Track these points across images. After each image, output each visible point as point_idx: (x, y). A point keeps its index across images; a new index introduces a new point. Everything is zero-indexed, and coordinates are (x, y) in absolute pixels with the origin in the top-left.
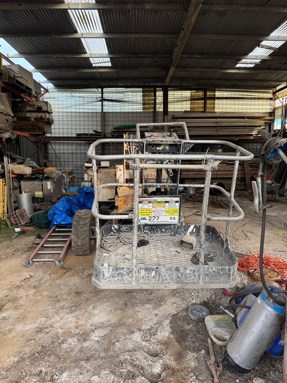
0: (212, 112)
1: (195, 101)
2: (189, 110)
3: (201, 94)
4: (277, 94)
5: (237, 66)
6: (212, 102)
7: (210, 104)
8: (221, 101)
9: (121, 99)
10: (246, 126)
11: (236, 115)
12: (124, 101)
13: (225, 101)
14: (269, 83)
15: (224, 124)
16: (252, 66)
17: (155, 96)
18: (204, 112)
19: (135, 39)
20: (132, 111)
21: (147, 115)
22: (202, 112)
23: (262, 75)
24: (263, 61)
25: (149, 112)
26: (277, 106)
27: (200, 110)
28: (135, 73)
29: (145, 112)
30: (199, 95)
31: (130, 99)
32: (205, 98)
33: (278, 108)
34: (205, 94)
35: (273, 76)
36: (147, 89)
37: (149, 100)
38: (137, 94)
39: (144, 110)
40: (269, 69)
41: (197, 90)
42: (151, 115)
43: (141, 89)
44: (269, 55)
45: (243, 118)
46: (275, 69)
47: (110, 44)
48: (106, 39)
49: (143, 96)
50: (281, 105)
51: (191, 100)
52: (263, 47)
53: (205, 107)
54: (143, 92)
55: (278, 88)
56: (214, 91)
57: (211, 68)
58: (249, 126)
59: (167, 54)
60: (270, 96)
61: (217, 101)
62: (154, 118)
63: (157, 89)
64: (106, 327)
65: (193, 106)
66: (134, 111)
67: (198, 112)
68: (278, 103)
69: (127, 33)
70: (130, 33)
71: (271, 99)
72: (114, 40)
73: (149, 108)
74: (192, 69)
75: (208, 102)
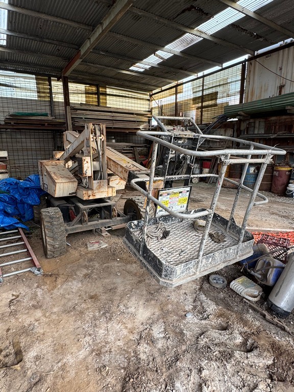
0: (105, 107)
1: (90, 95)
2: (85, 103)
3: (94, 89)
4: (153, 96)
5: (130, 68)
6: (104, 97)
7: (103, 99)
8: (111, 98)
9: (11, 84)
10: (135, 121)
11: (127, 112)
12: (16, 87)
13: (114, 98)
14: (150, 87)
15: (118, 119)
16: (142, 70)
17: (50, 85)
18: (98, 105)
19: (45, 20)
20: (25, 98)
21: (43, 103)
22: (96, 105)
23: (147, 79)
24: (152, 68)
25: (45, 101)
26: (153, 106)
27: (94, 104)
28: (31, 58)
29: (40, 101)
30: (92, 89)
31: (23, 85)
32: (98, 93)
33: (155, 108)
34: (98, 90)
35: (153, 82)
36: (40, 77)
37: (44, 88)
38: (30, 80)
39: (39, 99)
40: (153, 75)
41: (91, 85)
42: (48, 104)
43: (34, 76)
44: (158, 64)
45: (132, 114)
46: (157, 76)
47: (12, 19)
48: (9, 11)
49: (37, 84)
50: (157, 105)
51: (85, 94)
52: (157, 56)
53: (98, 102)
54: (36, 79)
55: (154, 92)
56: (106, 88)
57: (109, 66)
58: (137, 122)
59: (74, 44)
60: (148, 97)
61: (108, 97)
62: (51, 107)
63: (52, 78)
64: (158, 320)
65: (88, 99)
66: (28, 98)
67: (93, 105)
68: (154, 104)
69: (38, 12)
70: (42, 13)
71: (149, 100)
72: (19, 16)
73: (44, 97)
74: (92, 65)
75: (101, 97)
